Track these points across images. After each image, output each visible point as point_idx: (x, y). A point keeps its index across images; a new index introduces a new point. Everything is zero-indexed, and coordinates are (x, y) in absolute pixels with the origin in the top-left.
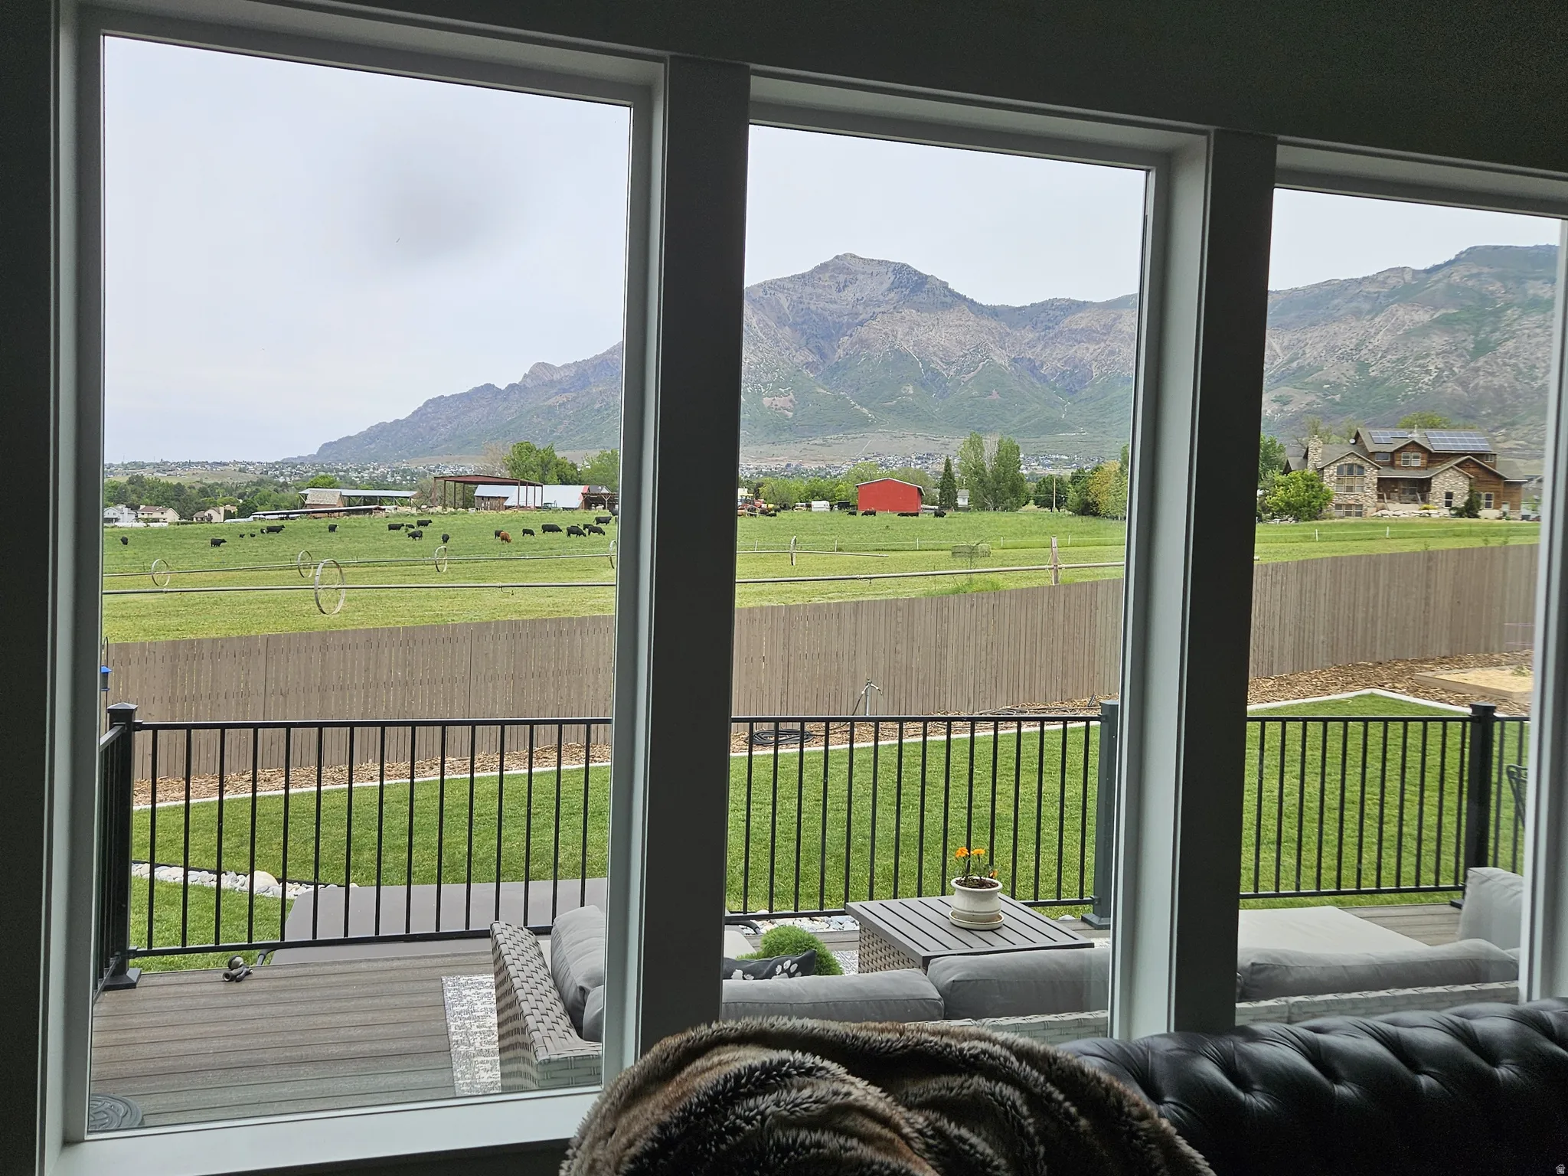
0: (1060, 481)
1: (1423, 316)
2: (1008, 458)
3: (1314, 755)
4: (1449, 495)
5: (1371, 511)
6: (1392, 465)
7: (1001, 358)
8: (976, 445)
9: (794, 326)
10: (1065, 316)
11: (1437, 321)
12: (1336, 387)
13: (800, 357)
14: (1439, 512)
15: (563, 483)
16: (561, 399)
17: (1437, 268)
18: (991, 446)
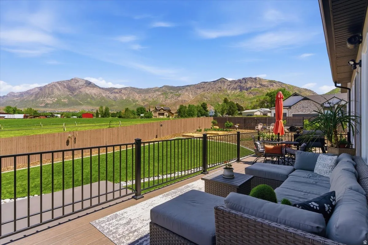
0: (115, 113)
1: (160, 93)
2: (107, 109)
3: (180, 145)
4: (166, 115)
5: (158, 117)
6: (160, 111)
7: (104, 95)
8: (102, 107)
9: (67, 88)
10: (114, 90)
11: (161, 94)
12: (150, 102)
13: (68, 93)
14: (165, 117)
15: (19, 114)
16: (17, 99)
17: (161, 87)
18: (104, 108)
